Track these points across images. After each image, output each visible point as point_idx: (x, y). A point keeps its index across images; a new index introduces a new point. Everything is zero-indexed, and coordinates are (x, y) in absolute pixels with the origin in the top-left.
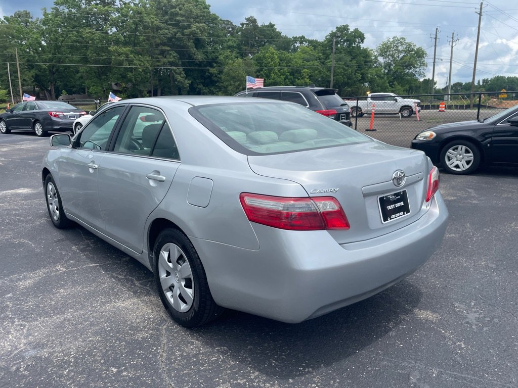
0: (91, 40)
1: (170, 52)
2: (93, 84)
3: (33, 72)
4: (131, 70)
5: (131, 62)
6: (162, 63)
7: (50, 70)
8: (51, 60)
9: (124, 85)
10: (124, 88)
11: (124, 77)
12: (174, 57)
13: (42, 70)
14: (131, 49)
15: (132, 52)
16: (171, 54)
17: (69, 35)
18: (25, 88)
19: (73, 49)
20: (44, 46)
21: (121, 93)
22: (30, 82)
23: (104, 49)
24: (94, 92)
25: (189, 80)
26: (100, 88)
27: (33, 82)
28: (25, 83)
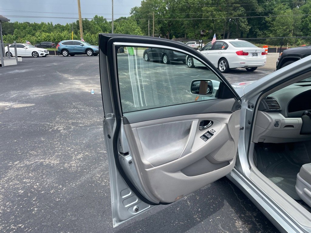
0: (192, 4)
1: (240, 8)
2: (190, 31)
3: (160, 26)
4: (213, 21)
5: (213, 16)
6: (233, 16)
7: (168, 24)
8: (170, 18)
9: (207, 31)
10: (207, 33)
11: (208, 26)
12: (242, 11)
13: (165, 24)
14: (215, 8)
15: (215, 10)
16: (240, 9)
17: (181, 2)
18: (155, 34)
19: (182, 10)
20: (167, 10)
21: (205, 37)
22: (158, 31)
23: (199, 9)
24: (190, 36)
25: (250, 26)
26: (194, 34)
27: (159, 31)
28: (156, 32)
